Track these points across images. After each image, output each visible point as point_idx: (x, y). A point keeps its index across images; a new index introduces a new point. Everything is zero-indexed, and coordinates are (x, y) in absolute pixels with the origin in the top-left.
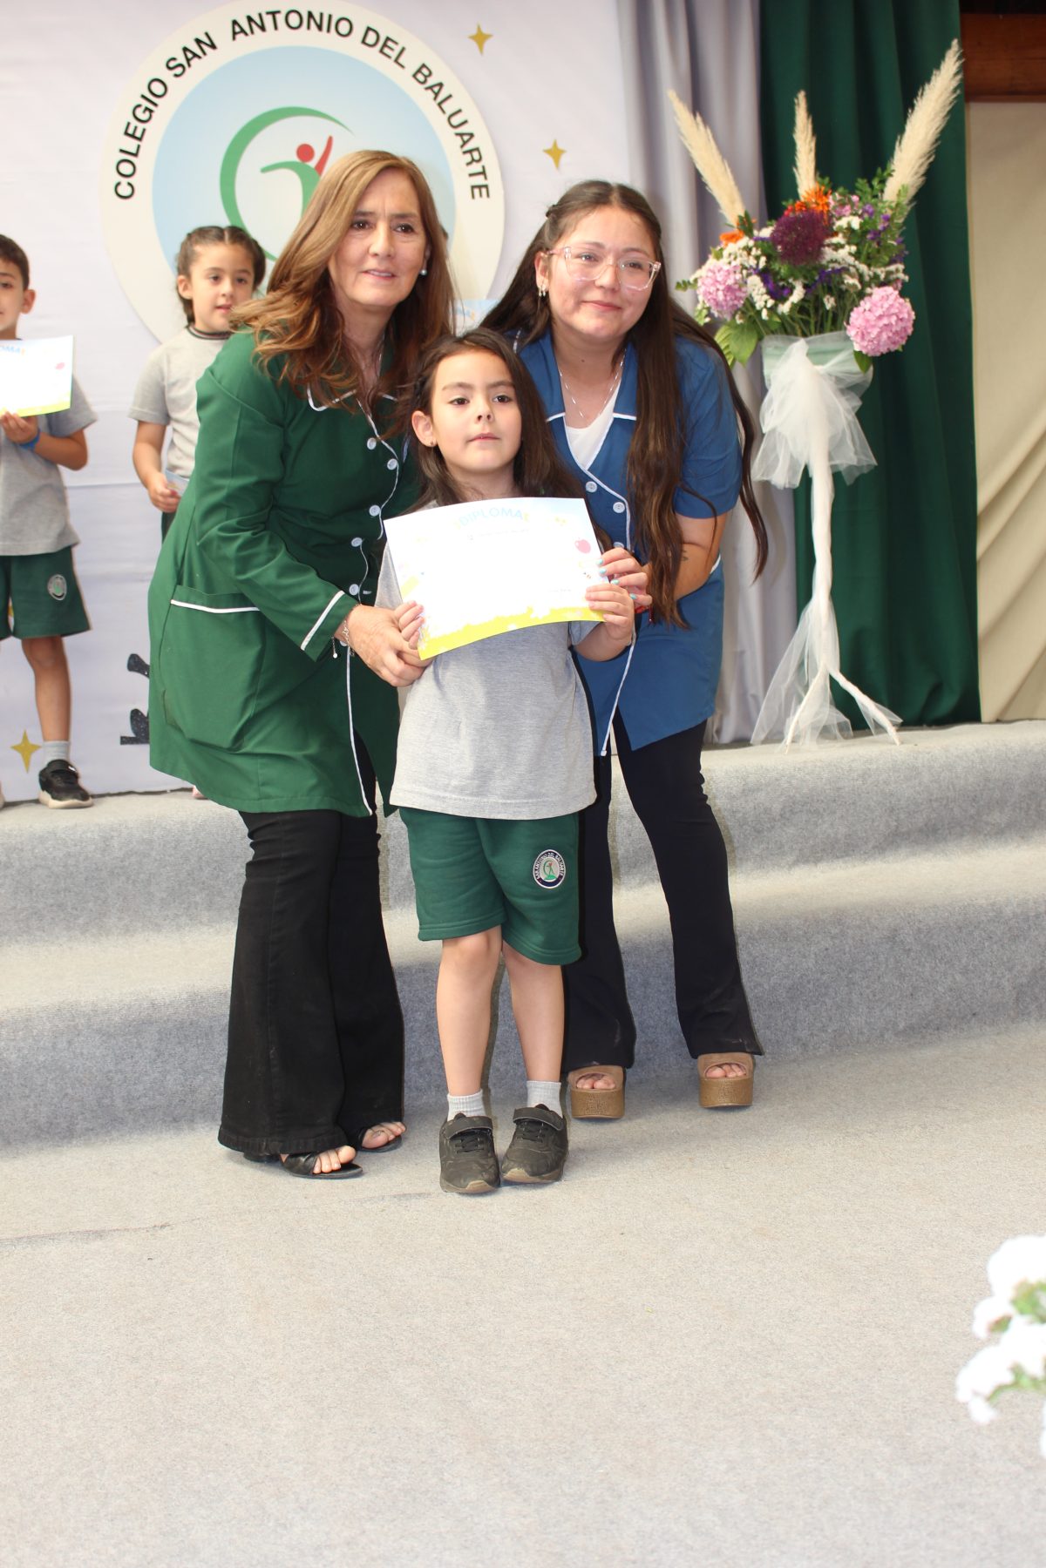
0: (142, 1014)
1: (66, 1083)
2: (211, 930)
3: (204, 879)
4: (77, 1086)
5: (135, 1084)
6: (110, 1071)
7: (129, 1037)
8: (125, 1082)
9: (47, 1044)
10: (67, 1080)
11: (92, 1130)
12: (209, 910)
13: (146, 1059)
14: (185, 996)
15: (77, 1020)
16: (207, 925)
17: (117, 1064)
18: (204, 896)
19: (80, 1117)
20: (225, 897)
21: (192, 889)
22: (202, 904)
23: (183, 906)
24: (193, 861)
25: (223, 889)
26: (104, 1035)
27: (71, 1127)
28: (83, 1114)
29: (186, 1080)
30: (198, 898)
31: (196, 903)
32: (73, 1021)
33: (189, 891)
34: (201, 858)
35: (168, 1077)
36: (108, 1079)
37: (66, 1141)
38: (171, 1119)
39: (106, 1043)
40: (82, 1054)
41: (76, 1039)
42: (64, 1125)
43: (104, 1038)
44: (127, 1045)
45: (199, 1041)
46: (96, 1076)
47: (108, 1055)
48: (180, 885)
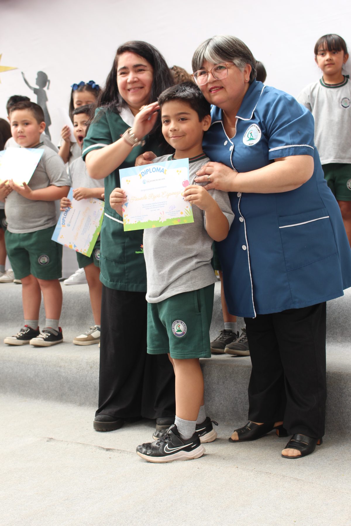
1: (221, 399)
2: (341, 345)
3: (340, 322)
4: (225, 400)
6: (236, 397)
7: (244, 385)
8: (242, 403)
9: (215, 382)
10: (222, 397)
11: (232, 420)
12: (341, 336)
15: (226, 375)
16: (340, 342)
17: (239, 395)
18: (340, 330)
19: (227, 414)
20: (348, 331)
21: (335, 326)
22: (339, 333)
23: (331, 333)
24: (336, 314)
25: (348, 327)
26: (235, 382)
27: (224, 417)
30: (337, 331)
31: (337, 332)
32: (225, 374)
33: (334, 327)
34: (339, 313)
37: (222, 422)
39: (235, 385)
40: (227, 388)
41: (226, 382)
42: (222, 416)
43: (235, 383)
44: (243, 388)
46: (232, 398)
47: (236, 391)
48: (330, 324)
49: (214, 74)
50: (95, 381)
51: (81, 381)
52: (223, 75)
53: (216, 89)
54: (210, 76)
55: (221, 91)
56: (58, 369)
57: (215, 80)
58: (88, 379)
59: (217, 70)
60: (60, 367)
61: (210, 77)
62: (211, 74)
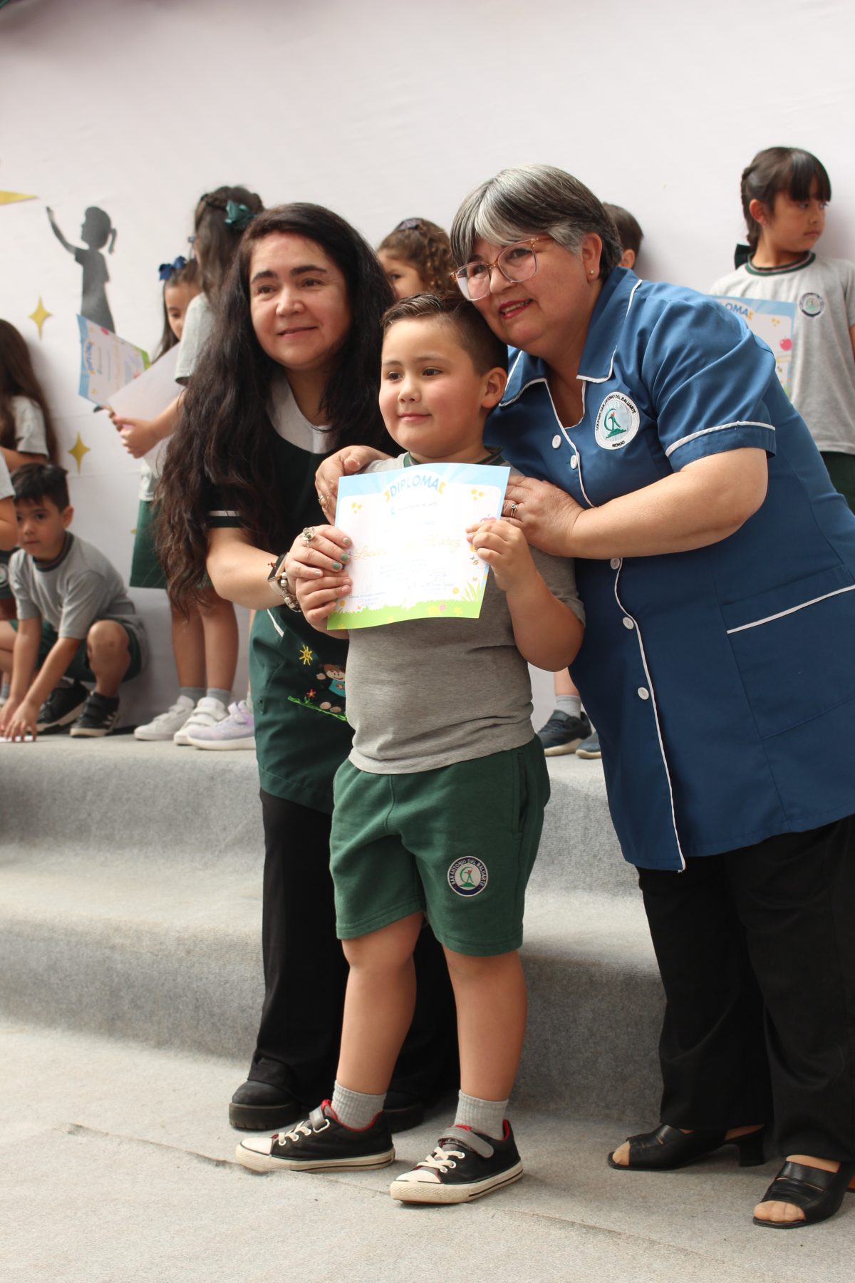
0: (580, 988)
5: (569, 1058)
6: (547, 1040)
7: (567, 1009)
8: (560, 1053)
11: (533, 1097)
13: (579, 1036)
14: (621, 978)
19: (522, 1080)
28: (524, 1078)
29: (617, 1067)
35: (600, 1060)
36: (545, 1047)
38: (604, 1104)
45: (630, 1029)
49: (504, 269)
50: (198, 987)
51: (163, 985)
52: (529, 269)
53: (513, 307)
54: (495, 276)
55: (526, 312)
56: (107, 952)
57: (507, 284)
58: (179, 979)
59: (511, 260)
60: (113, 948)
61: (495, 279)
62: (498, 270)
